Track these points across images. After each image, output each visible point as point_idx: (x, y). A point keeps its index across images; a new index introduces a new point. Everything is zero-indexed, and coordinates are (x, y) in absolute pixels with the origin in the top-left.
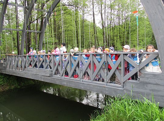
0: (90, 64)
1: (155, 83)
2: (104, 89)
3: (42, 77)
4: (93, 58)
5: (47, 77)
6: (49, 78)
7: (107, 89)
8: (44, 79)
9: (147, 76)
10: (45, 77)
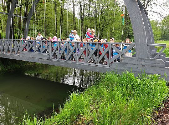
0: (85, 50)
1: (131, 63)
2: (96, 68)
3: (39, 59)
4: (88, 46)
5: (45, 60)
6: (47, 60)
7: (98, 68)
8: (41, 61)
9: (126, 59)
10: (43, 60)
